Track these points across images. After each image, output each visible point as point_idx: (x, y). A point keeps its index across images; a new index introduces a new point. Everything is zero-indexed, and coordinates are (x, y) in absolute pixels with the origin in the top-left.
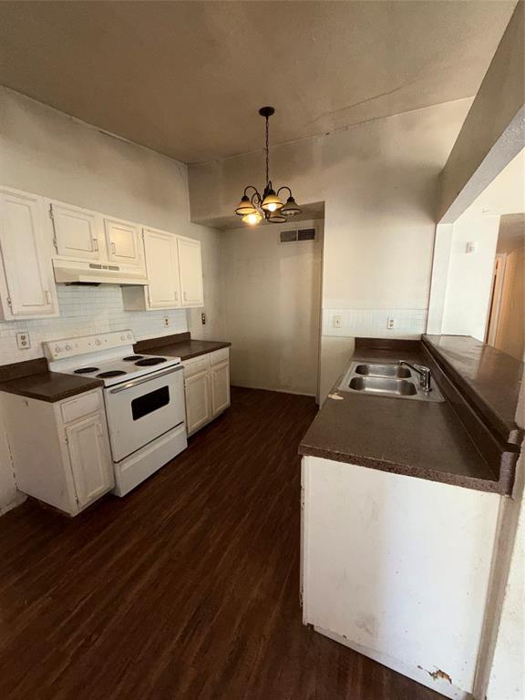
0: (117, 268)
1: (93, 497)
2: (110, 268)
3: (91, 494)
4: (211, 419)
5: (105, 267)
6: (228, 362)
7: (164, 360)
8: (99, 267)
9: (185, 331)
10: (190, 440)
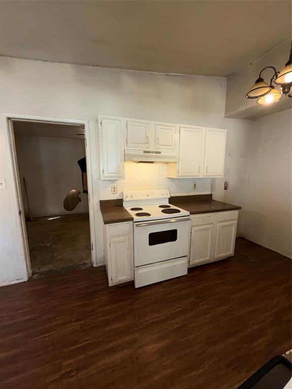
0: (160, 153)
1: (120, 281)
2: (156, 152)
3: (119, 278)
4: (212, 260)
5: (152, 152)
6: (236, 222)
7: (179, 211)
8: (149, 152)
9: (209, 193)
10: (190, 270)
